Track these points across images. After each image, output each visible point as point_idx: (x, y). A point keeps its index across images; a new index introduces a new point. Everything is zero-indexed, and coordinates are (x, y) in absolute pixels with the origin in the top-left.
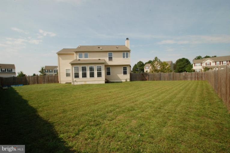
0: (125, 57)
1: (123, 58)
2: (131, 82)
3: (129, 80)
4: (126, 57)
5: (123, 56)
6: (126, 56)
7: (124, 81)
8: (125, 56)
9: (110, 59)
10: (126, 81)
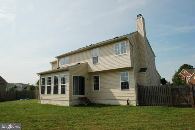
0: (119, 54)
1: (116, 54)
2: (141, 108)
3: (134, 103)
4: (122, 53)
5: (116, 51)
6: (122, 50)
7: (124, 103)
8: (119, 51)
9: (95, 60)
10: (128, 104)
